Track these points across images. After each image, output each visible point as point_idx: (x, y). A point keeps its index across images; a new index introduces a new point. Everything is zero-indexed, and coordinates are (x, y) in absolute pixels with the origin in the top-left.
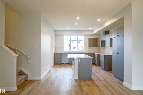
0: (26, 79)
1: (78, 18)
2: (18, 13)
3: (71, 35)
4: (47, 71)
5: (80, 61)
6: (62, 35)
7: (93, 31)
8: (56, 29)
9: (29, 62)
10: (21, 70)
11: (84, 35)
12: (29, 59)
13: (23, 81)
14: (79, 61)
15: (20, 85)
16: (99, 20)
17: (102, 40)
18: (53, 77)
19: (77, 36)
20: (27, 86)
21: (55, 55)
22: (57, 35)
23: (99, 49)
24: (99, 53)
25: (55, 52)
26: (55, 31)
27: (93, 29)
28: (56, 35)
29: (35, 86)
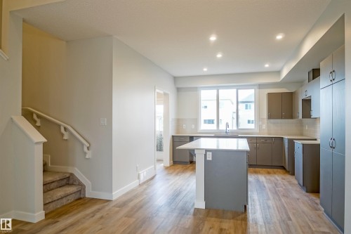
0: (82, 196)
1: (213, 38)
2: (67, 42)
3: (218, 88)
4: (139, 178)
5: (210, 159)
6: (196, 89)
7: (279, 72)
8: (177, 74)
9: (87, 157)
10: (72, 174)
11: (254, 85)
12: (85, 149)
13: (71, 198)
14: (208, 159)
15: (58, 208)
16: (279, 37)
17: (304, 97)
18: (145, 196)
19: (235, 90)
20: (71, 212)
21: (176, 140)
22: (183, 88)
23: (301, 124)
24: (302, 135)
25: (178, 132)
26: (175, 79)
27: (277, 66)
28: (178, 90)
29: (88, 215)
